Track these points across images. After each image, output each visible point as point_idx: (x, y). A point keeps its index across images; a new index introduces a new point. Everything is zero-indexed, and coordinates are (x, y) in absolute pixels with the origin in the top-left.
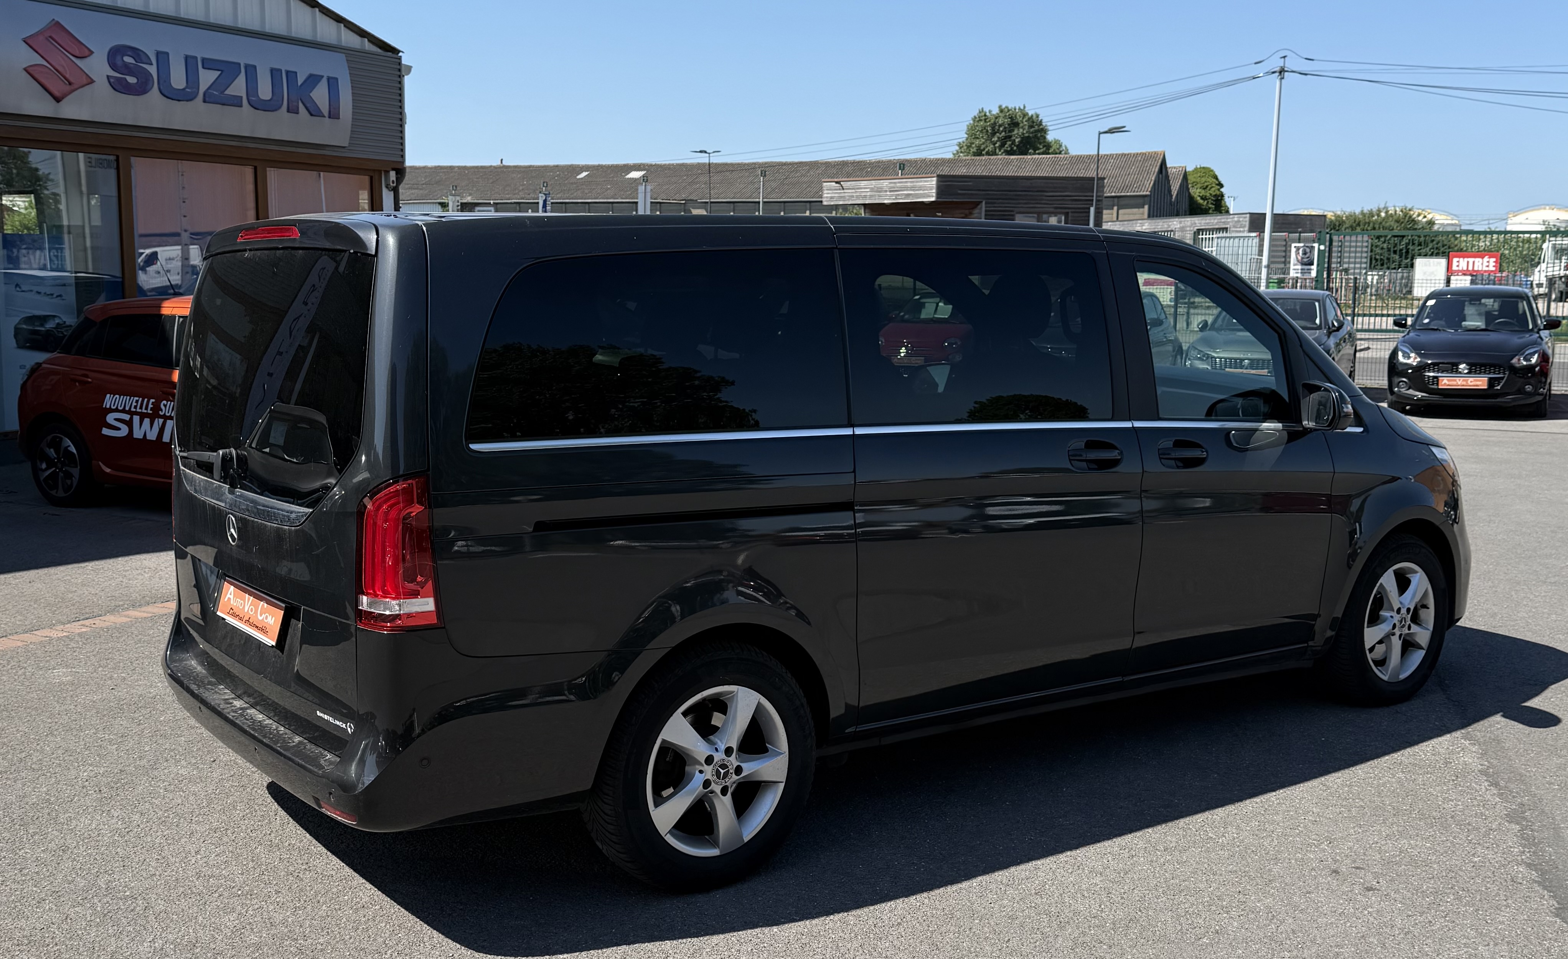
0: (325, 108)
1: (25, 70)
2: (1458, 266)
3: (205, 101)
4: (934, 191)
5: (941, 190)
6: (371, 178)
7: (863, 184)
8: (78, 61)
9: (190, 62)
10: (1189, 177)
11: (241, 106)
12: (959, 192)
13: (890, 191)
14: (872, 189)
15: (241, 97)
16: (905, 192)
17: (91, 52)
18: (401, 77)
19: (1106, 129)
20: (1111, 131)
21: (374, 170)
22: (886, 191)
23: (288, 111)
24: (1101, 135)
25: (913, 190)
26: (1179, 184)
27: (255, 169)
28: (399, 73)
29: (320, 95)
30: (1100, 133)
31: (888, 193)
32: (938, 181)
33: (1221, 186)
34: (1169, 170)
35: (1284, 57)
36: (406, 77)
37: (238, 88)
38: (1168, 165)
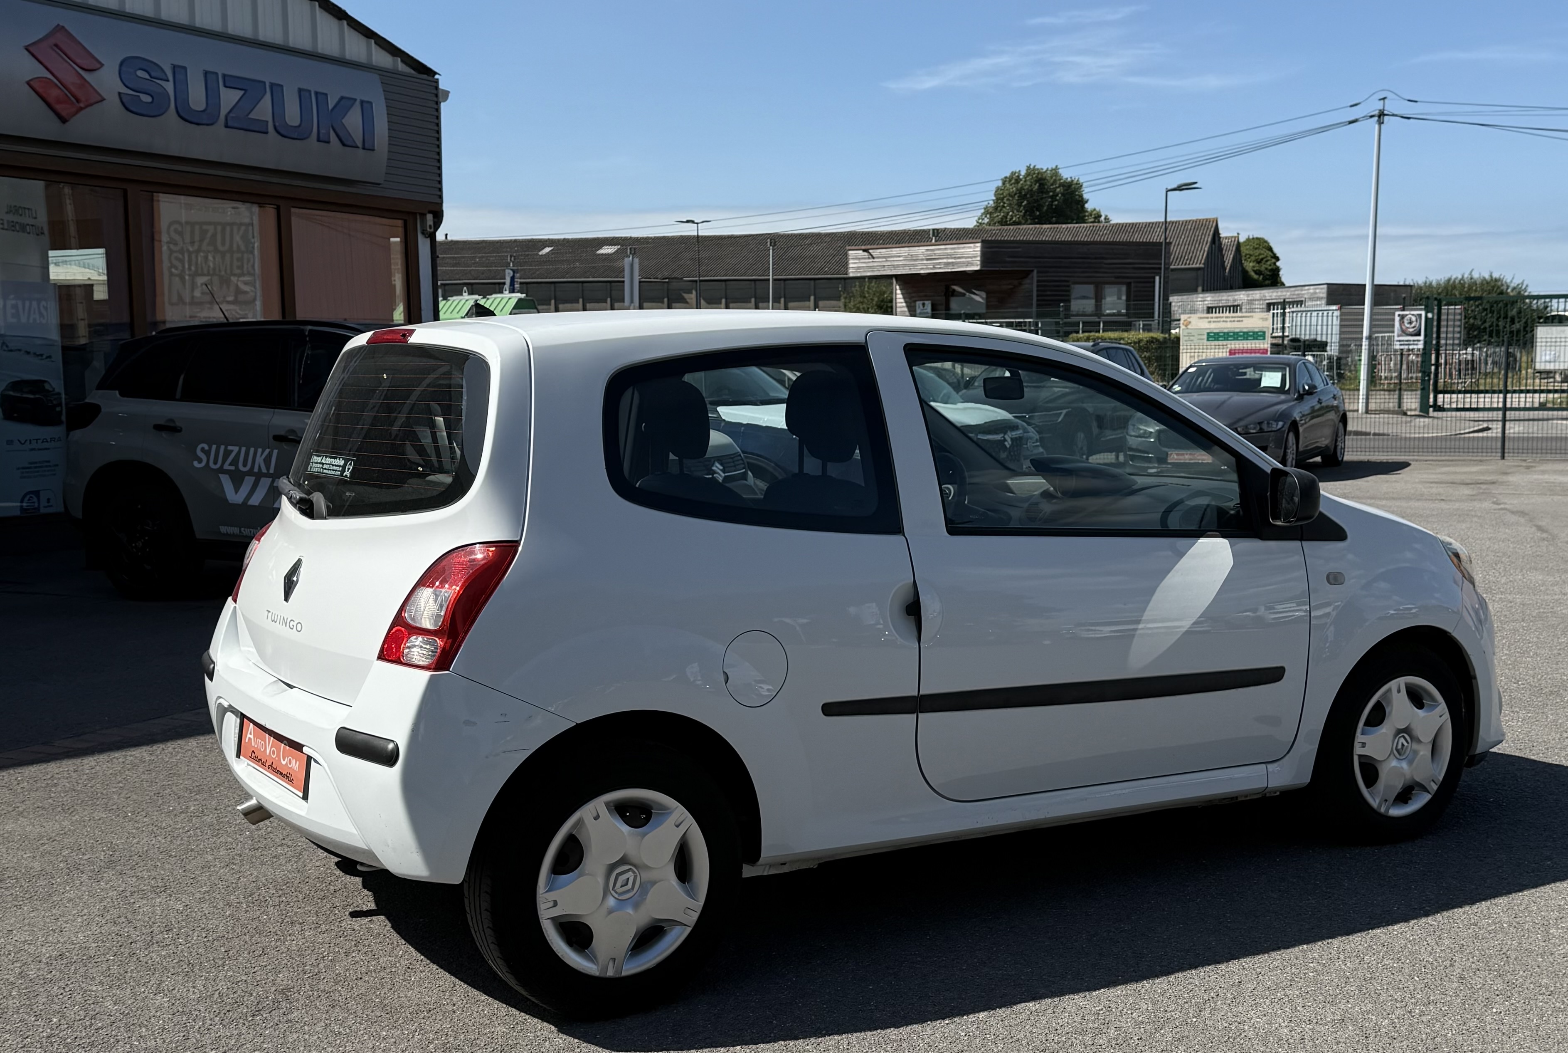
0: (358, 137)
1: (28, 83)
3: (227, 126)
4: (979, 258)
5: (986, 257)
6: (406, 223)
7: (895, 251)
8: (86, 75)
9: (210, 79)
10: (1242, 249)
11: (267, 133)
12: (1008, 259)
13: (927, 260)
14: (905, 257)
15: (267, 122)
16: (945, 261)
17: (102, 65)
18: (438, 103)
19: (1175, 186)
20: (1179, 188)
21: (409, 213)
22: (922, 260)
23: (319, 140)
25: (954, 259)
26: (1232, 256)
27: (278, 209)
28: (435, 99)
29: (353, 121)
30: (1167, 192)
31: (925, 262)
32: (982, 247)
33: (1278, 259)
34: (1224, 241)
35: (1384, 99)
36: (442, 104)
37: (264, 110)
38: (1221, 234)
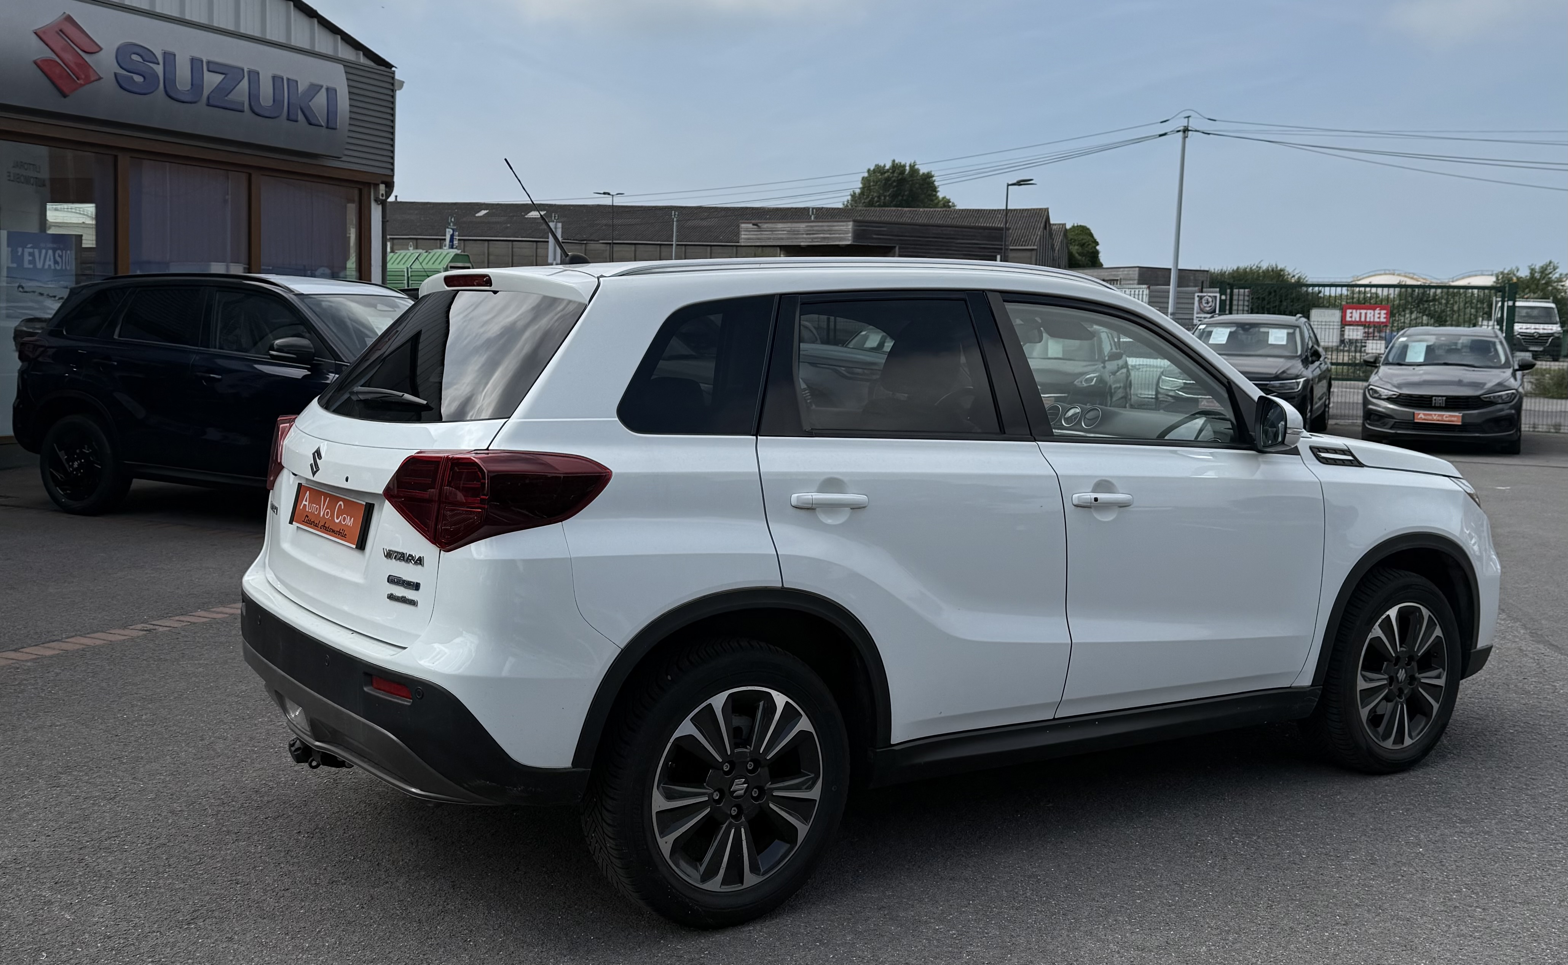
0: (323, 118)
1: (35, 63)
2: (1351, 317)
3: (208, 105)
4: (850, 235)
5: (858, 234)
6: (360, 191)
7: (780, 226)
8: (86, 57)
9: (195, 62)
10: (1068, 234)
12: (875, 236)
13: (807, 234)
14: (788, 231)
15: (244, 102)
16: (822, 235)
17: (101, 49)
18: (393, 91)
19: (1015, 181)
20: (1019, 183)
21: (363, 183)
22: (803, 234)
23: (288, 120)
24: (1010, 187)
25: (830, 234)
26: (1060, 240)
27: (249, 177)
28: (391, 88)
29: (319, 105)
30: (1008, 185)
31: (805, 236)
32: (854, 226)
33: (1097, 244)
34: (1054, 228)
35: (1188, 117)
36: (397, 92)
37: (241, 92)
38: (1052, 222)
